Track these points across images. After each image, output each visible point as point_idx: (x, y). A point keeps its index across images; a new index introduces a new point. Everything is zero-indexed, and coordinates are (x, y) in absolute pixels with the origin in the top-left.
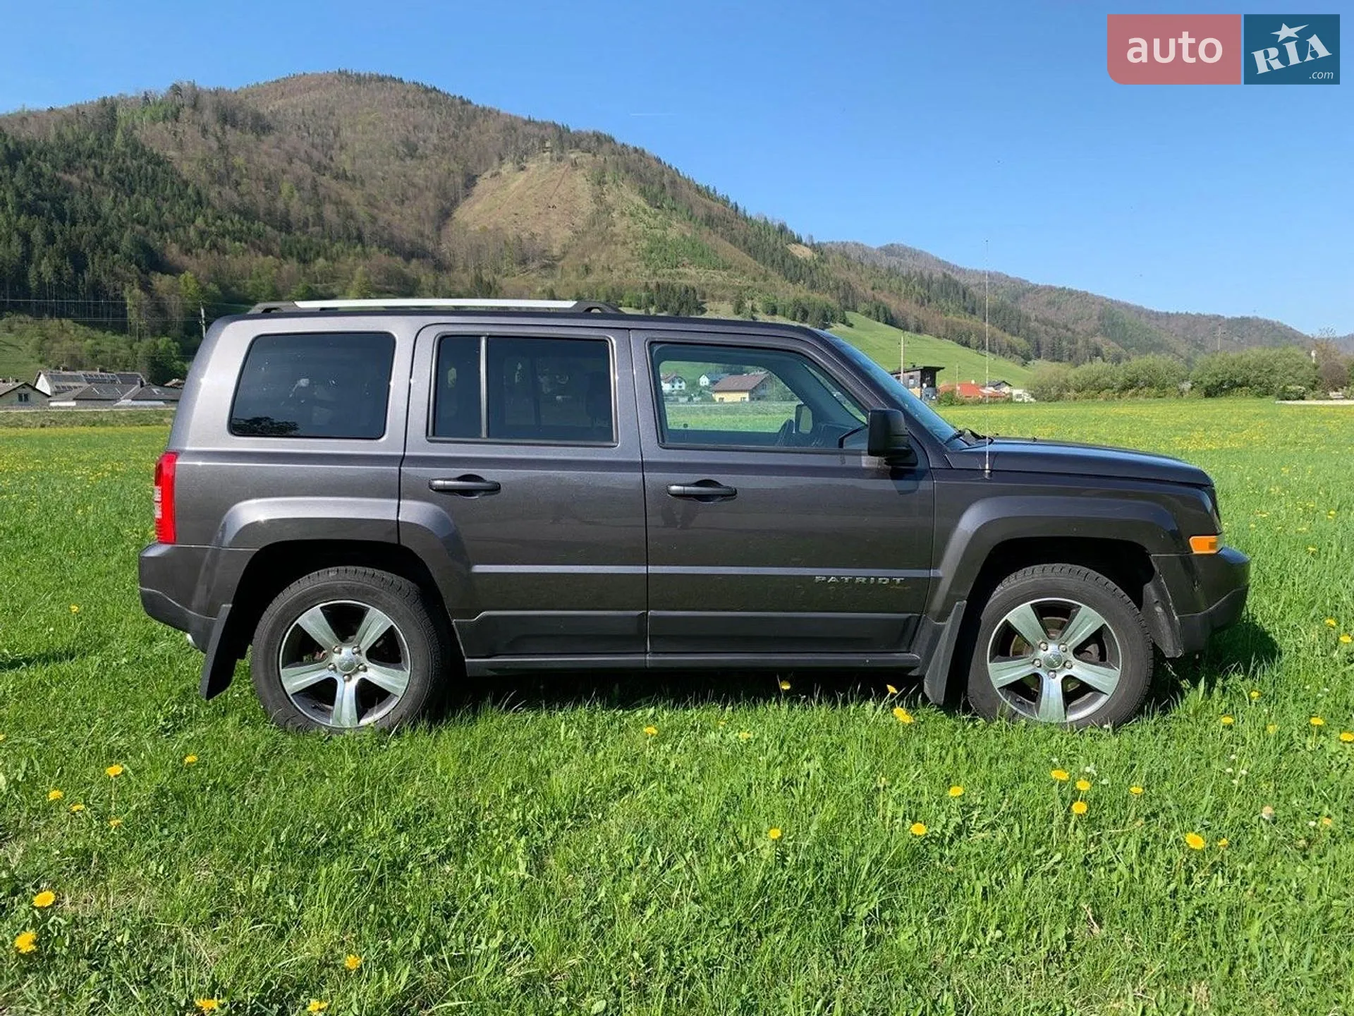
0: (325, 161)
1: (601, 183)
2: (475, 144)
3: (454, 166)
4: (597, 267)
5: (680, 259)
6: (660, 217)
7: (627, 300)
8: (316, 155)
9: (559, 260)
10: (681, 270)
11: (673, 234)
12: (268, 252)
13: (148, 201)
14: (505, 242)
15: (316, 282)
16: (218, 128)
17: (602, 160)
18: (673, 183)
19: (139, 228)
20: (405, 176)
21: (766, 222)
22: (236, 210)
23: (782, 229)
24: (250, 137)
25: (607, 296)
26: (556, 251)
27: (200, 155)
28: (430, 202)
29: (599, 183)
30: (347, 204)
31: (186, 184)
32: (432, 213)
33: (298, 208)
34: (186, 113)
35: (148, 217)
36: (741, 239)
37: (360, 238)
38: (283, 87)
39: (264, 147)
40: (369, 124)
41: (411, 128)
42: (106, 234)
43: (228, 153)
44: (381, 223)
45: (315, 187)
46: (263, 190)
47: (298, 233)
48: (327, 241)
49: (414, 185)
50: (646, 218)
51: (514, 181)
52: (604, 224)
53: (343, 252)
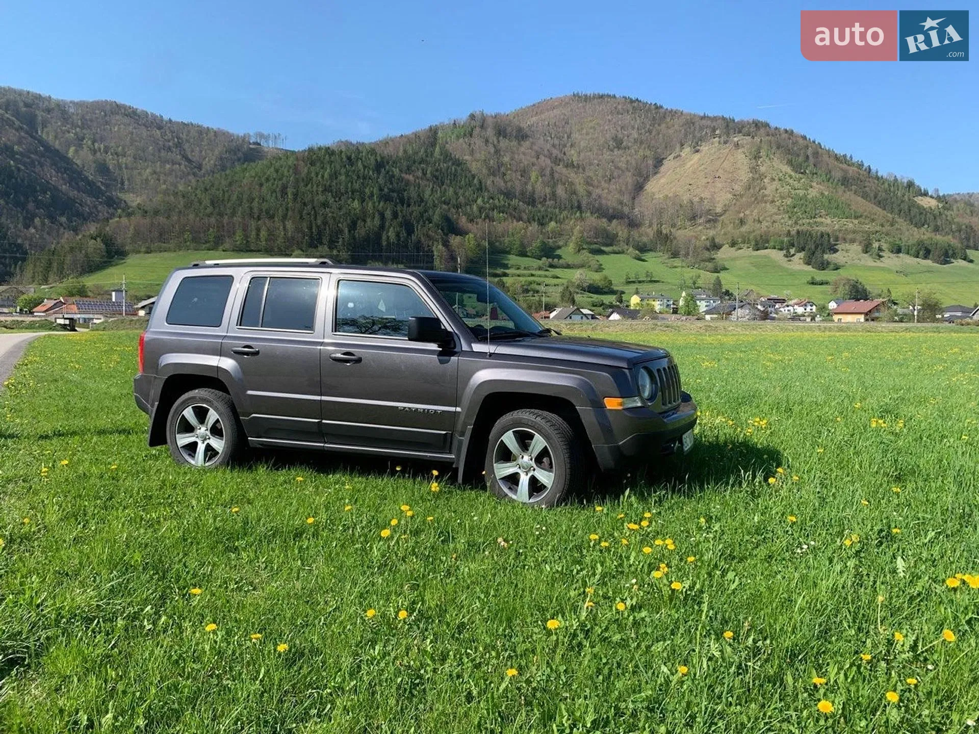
0: (560, 156)
1: (757, 157)
2: (664, 135)
3: (648, 153)
4: (750, 221)
5: (818, 211)
6: (803, 180)
7: (772, 244)
8: (555, 152)
9: (720, 216)
10: (819, 220)
11: (813, 193)
12: (520, 219)
13: (451, 189)
14: (681, 206)
15: (549, 238)
16: (495, 139)
17: (759, 140)
18: (816, 154)
19: (445, 206)
20: (613, 162)
21: (896, 180)
22: (502, 192)
23: (910, 185)
24: (514, 143)
25: (756, 241)
26: (719, 210)
27: (483, 158)
28: (630, 179)
29: (755, 158)
30: (571, 184)
31: (474, 177)
32: (630, 187)
33: (540, 188)
34: (477, 131)
35: (450, 200)
36: (872, 195)
37: (579, 207)
38: (537, 109)
39: (522, 149)
40: (591, 128)
41: (619, 129)
42: (426, 211)
43: (500, 155)
44: (594, 196)
45: (552, 174)
46: (520, 178)
47: (539, 206)
48: (557, 210)
49: (617, 168)
50: (791, 181)
51: (691, 160)
52: (757, 189)
53: (567, 217)
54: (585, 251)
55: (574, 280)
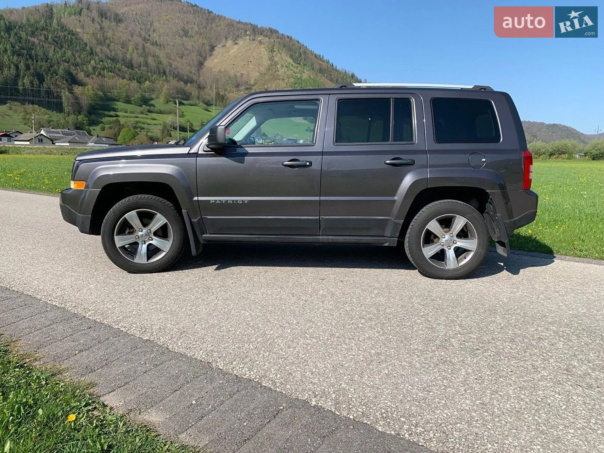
0: (147, 37)
1: (272, 51)
2: (214, 31)
3: (205, 41)
6: (299, 68)
8: (143, 34)
9: (254, 85)
11: (305, 76)
12: (123, 78)
13: (69, 52)
14: (230, 78)
15: (145, 92)
16: (99, 19)
17: (273, 41)
18: (305, 52)
19: (66, 64)
20: (183, 45)
21: (346, 72)
22: (109, 58)
23: (353, 76)
24: (114, 24)
26: (252, 82)
27: (92, 31)
28: (194, 57)
30: (158, 57)
31: (86, 44)
32: (195, 63)
33: (137, 59)
34: (84, 12)
35: (69, 60)
36: (335, 80)
37: (164, 73)
39: (120, 29)
40: (166, 20)
41: (185, 23)
42: (52, 66)
43: (104, 31)
44: (173, 66)
45: (144, 48)
46: (121, 49)
47: (137, 70)
48: (150, 74)
49: (186, 49)
50: (293, 68)
51: (232, 49)
52: (274, 71)
53: (157, 79)
54: (171, 103)
55: (167, 121)
